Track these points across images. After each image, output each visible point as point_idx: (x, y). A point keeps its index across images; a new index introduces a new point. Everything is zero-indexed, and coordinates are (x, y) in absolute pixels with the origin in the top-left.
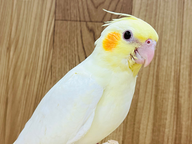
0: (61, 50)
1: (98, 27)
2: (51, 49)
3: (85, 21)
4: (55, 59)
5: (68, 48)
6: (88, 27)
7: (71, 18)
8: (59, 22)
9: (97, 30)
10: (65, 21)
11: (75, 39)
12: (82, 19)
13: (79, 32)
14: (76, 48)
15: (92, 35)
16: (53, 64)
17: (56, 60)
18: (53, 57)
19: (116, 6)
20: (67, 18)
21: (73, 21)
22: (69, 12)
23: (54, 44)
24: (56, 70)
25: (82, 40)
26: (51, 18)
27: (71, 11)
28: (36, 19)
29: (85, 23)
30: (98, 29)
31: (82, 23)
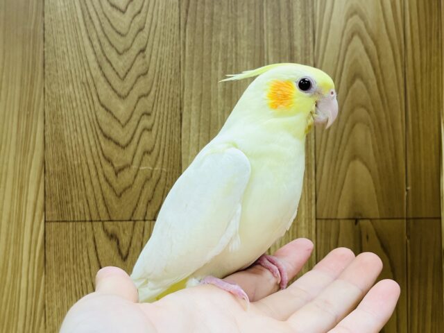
0: (60, 274)
1: (124, 230)
2: (41, 275)
3: (100, 221)
4: (50, 292)
5: (72, 271)
6: (106, 231)
7: (74, 216)
8: (53, 225)
9: (122, 234)
10: (63, 224)
11: (85, 253)
12: (95, 217)
13: (90, 240)
14: (87, 270)
15: (115, 243)
16: (46, 302)
17: (52, 293)
18: (45, 288)
19: (154, 190)
20: (66, 218)
21: (78, 221)
22: (70, 205)
23: (47, 266)
24: (52, 313)
25: (97, 255)
26: (37, 219)
27: (74, 205)
28: (9, 222)
29: (100, 224)
30: (124, 233)
31: (94, 223)
